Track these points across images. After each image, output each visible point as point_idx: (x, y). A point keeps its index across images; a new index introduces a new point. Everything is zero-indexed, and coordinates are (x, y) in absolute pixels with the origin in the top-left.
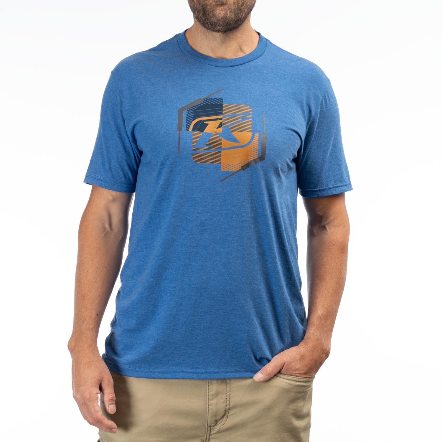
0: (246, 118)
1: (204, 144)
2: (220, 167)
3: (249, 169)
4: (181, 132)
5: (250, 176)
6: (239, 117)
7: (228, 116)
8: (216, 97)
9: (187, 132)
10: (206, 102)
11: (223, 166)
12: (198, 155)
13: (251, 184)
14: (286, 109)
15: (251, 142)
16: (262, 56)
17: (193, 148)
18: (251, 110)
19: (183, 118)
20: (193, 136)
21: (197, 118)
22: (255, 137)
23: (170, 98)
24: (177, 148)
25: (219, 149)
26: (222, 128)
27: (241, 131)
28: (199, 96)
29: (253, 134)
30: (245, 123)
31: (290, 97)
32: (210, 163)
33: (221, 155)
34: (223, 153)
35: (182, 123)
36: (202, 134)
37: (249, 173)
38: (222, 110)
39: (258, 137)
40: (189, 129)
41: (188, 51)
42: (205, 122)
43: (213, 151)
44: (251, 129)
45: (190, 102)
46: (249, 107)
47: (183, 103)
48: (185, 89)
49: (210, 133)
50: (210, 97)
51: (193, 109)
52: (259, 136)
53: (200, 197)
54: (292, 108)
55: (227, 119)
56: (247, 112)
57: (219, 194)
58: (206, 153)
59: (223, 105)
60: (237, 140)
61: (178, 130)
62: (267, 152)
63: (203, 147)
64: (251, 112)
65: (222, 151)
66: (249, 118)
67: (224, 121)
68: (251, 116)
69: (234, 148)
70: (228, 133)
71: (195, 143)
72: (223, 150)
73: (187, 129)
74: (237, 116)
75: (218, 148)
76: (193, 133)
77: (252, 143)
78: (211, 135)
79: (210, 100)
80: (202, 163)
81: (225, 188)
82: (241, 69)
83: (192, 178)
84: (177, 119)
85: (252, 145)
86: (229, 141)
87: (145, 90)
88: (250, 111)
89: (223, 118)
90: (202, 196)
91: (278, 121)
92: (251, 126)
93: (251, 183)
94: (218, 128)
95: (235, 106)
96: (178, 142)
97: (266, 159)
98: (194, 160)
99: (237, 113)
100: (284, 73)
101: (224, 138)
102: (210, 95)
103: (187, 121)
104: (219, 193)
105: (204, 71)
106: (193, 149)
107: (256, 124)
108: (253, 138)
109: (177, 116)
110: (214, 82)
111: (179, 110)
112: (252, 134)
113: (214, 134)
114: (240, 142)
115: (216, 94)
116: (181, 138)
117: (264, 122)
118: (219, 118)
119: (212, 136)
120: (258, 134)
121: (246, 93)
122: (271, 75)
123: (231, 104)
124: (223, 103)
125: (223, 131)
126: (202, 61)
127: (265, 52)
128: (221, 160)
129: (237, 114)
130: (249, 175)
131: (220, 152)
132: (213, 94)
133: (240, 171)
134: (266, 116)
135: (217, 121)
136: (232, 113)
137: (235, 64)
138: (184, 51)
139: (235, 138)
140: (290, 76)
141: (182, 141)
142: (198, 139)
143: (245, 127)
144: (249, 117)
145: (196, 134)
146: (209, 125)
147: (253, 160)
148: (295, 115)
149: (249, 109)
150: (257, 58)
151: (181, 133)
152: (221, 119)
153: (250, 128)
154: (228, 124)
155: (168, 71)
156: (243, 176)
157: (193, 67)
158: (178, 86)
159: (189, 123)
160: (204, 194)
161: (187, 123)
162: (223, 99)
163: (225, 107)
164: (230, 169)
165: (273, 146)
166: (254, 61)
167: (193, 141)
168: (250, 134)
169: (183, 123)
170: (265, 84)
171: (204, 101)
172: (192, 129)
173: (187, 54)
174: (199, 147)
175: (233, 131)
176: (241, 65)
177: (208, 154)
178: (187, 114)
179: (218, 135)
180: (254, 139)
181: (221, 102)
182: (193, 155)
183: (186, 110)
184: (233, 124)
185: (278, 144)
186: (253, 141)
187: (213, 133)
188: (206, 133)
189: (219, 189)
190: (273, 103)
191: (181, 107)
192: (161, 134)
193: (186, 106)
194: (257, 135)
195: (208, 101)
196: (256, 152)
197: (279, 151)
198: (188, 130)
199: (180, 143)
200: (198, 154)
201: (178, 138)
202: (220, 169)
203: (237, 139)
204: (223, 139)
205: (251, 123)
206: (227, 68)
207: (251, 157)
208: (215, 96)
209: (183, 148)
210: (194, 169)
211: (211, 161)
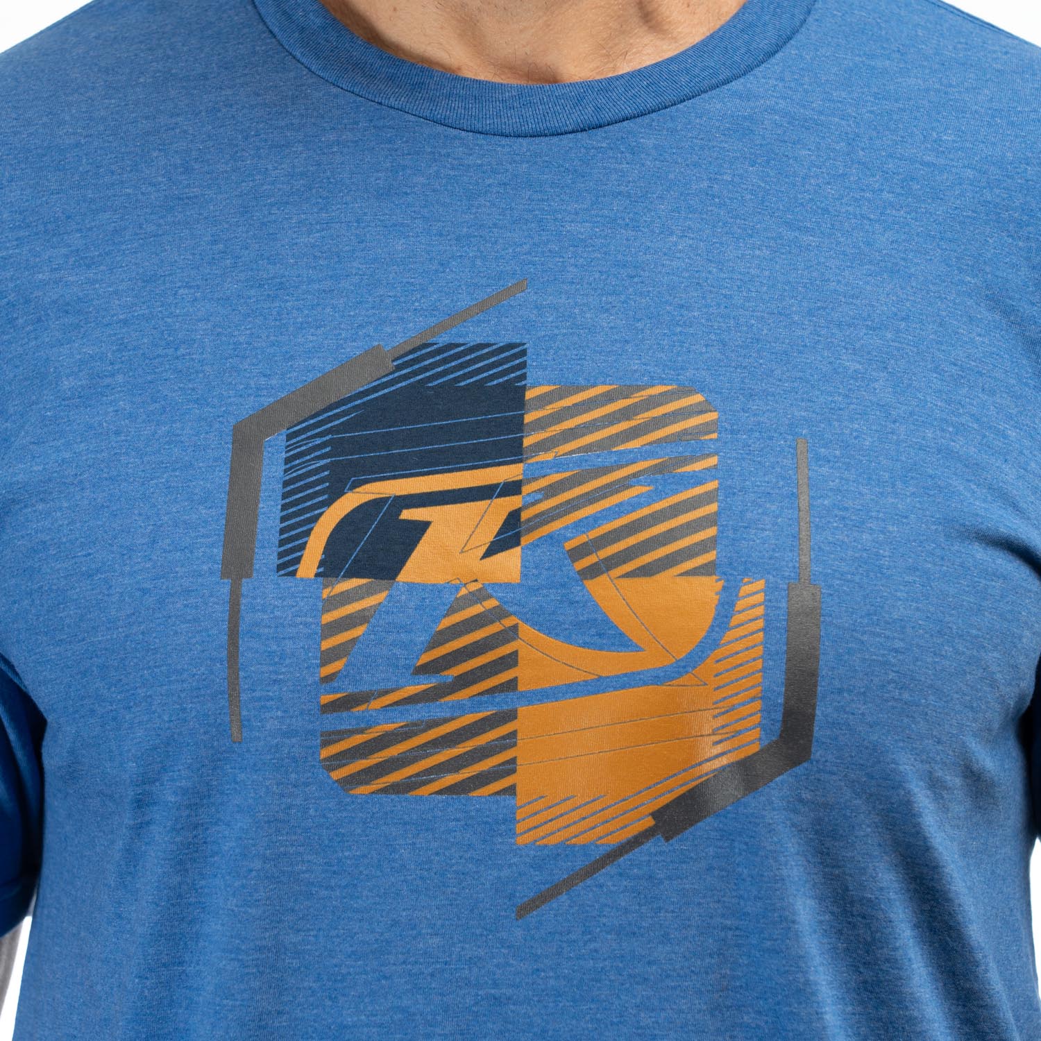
0: (682, 476)
1: (402, 662)
2: (510, 820)
3: (704, 827)
4: (246, 585)
5: (716, 872)
6: (635, 475)
7: (557, 465)
8: (479, 340)
9: (288, 582)
10: (415, 373)
11: (529, 809)
12: (358, 739)
13: (725, 928)
14: (949, 402)
15: (710, 642)
16: (790, 50)
17: (329, 693)
18: (713, 416)
19: (259, 483)
20: (326, 610)
21: (355, 486)
22: (740, 605)
23: (182, 351)
24: (222, 693)
25: (499, 697)
26: (517, 550)
27: (646, 571)
28: (370, 330)
29: (724, 588)
30: (675, 511)
31: (971, 318)
32: (440, 792)
33: (513, 734)
34: (528, 719)
35: (255, 523)
36: (380, 597)
37: (711, 851)
38: (517, 425)
39: (760, 611)
40: (297, 560)
41: (303, 30)
42: (407, 514)
43: (461, 708)
44: (710, 556)
45: (310, 377)
46: (698, 398)
47: (263, 381)
48: (281, 286)
49: (436, 590)
50: (443, 340)
51: (330, 419)
52: (767, 603)
53: (381, 1026)
54: (992, 393)
55: (551, 491)
56: (685, 432)
57: (509, 999)
58: (415, 724)
59: (524, 388)
60: (622, 634)
61: (224, 574)
62: (823, 711)
63: (390, 685)
64: (714, 436)
65: (522, 711)
66: (697, 480)
67: (533, 504)
68: (713, 461)
69: (597, 686)
70: (563, 586)
71: (338, 658)
72: (530, 703)
73: (288, 563)
74: (620, 467)
75: (491, 691)
76: (326, 593)
77: (719, 653)
78: (449, 598)
79: (445, 361)
80: (384, 791)
81: (547, 957)
82: (649, 142)
83: (324, 893)
84: (224, 496)
85: (720, 667)
86: (568, 640)
87: (27, 301)
88: (707, 424)
89: (529, 481)
90: (398, 1016)
91: (899, 484)
92: (711, 532)
93: (729, 922)
94: (490, 553)
95: (608, 398)
96: (224, 654)
97: (817, 753)
98: (337, 775)
99: (621, 448)
100: (927, 158)
101: (533, 625)
102: (442, 327)
103: (284, 507)
104: (509, 992)
105: (404, 168)
106: (326, 699)
107: (749, 515)
108: (728, 617)
109: (222, 475)
110: (468, 236)
111: (237, 429)
112: (721, 583)
113: (463, 591)
114: (638, 649)
115: (481, 317)
116: (243, 627)
117: (804, 501)
118: (497, 485)
119: (452, 610)
120: (760, 584)
121: (682, 306)
122: (843, 175)
123: (582, 381)
124: (523, 377)
125: (524, 575)
126: (392, 101)
127: (810, 19)
128: (514, 771)
129: (621, 453)
130: (710, 869)
131: (511, 716)
132: (463, 316)
133: (649, 846)
134: (818, 458)
135: (483, 504)
136: (587, 448)
137: (607, 116)
138: (276, 30)
139: (606, 621)
140: (969, 173)
141: (254, 644)
142: (359, 631)
143: (676, 539)
144: (697, 466)
145: (345, 598)
146: (430, 531)
147: (730, 765)
148: (1005, 437)
149: (701, 412)
150: (750, 69)
151: (244, 590)
152: (512, 488)
153: (703, 547)
154: (557, 525)
155: (175, 167)
156: (670, 878)
157: (332, 137)
158: (235, 265)
159: (299, 524)
160: (405, 1002)
161: (283, 519)
162: (524, 353)
163: (542, 407)
164: (573, 830)
165: (864, 660)
166: (735, 85)
167: (326, 645)
168: (708, 589)
169: (260, 526)
170: (807, 239)
171: (399, 368)
172: (322, 563)
173: (298, 55)
174: (365, 688)
175: (593, 572)
176: (646, 119)
177: (424, 731)
178: (287, 461)
179: (491, 603)
180: (734, 622)
181: (513, 369)
182: (325, 744)
183: (284, 431)
184: (595, 520)
185: (899, 644)
186: (730, 635)
187: (457, 589)
188: (411, 587)
189: (507, 964)
190: (858, 366)
191: (248, 407)
192: (115, 598)
193: (281, 401)
194: (753, 592)
195: (426, 369)
196: (746, 710)
197: (906, 696)
198: (293, 573)
199: (241, 660)
200: (362, 731)
201: (225, 626)
202: (512, 833)
203: (622, 628)
204: (526, 630)
205: (713, 507)
206: (555, 139)
207: (719, 749)
208: (473, 334)
209: (257, 694)
210: (337, 834)
211: (450, 779)
